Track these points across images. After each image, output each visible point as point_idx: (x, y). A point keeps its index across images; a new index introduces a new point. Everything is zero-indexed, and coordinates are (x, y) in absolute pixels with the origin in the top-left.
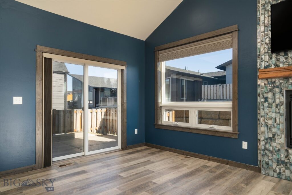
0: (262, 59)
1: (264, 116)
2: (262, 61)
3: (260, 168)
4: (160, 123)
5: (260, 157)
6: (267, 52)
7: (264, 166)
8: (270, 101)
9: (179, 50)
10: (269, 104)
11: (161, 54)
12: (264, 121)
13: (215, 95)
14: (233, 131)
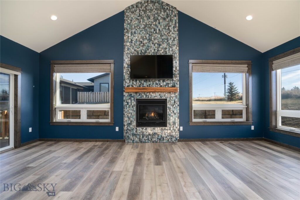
0: (126, 82)
1: (127, 112)
2: (126, 83)
3: (125, 140)
4: (54, 121)
5: (124, 134)
6: (128, 79)
7: (127, 138)
8: (130, 104)
9: (73, 67)
10: (129, 106)
11: (56, 67)
12: (127, 114)
13: (87, 99)
14: (111, 122)
